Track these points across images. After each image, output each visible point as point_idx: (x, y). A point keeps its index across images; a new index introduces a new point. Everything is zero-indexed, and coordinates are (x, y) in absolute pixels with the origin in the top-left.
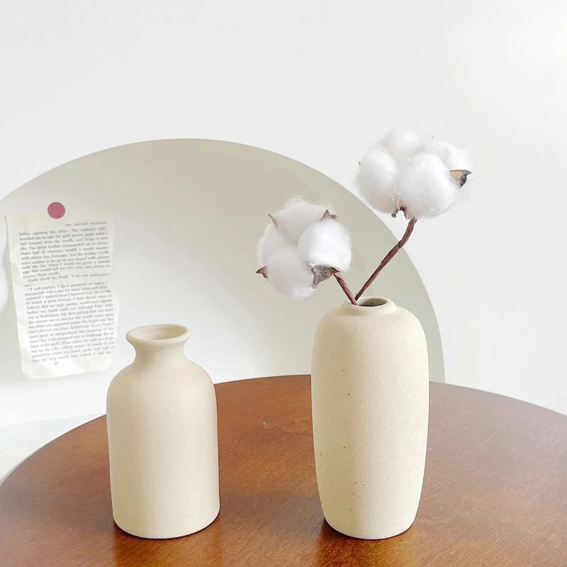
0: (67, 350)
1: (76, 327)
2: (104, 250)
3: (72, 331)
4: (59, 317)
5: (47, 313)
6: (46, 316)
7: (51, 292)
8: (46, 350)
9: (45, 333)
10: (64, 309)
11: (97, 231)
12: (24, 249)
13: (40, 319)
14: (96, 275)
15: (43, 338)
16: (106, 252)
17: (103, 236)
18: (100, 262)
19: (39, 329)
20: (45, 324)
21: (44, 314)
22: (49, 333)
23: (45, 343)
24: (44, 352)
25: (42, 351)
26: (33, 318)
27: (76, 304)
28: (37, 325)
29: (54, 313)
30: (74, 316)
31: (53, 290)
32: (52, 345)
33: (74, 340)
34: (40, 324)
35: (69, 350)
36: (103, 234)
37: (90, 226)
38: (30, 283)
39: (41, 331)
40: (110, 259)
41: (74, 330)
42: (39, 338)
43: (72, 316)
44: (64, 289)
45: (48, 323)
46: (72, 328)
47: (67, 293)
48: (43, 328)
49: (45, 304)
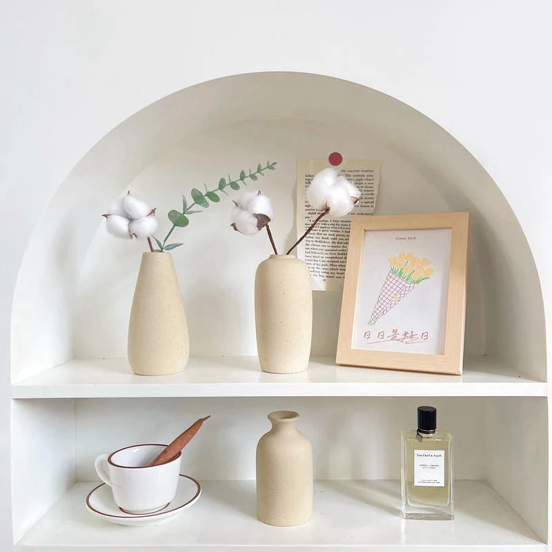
0: (334, 271)
1: (342, 254)
2: (370, 192)
3: (339, 256)
4: (329, 245)
5: (321, 239)
6: (320, 241)
7: (325, 224)
8: (317, 268)
9: (317, 255)
10: (334, 239)
11: (366, 178)
12: (308, 187)
13: (315, 243)
14: (362, 214)
15: (315, 259)
16: (372, 194)
17: (370, 182)
18: (366, 203)
19: (313, 251)
20: (318, 247)
21: (318, 240)
22: (321, 255)
23: (316, 263)
24: (316, 270)
25: (314, 268)
26: (309, 241)
27: (344, 236)
28: (312, 247)
29: (326, 240)
30: (341, 245)
31: (327, 223)
32: (322, 265)
33: (340, 264)
34: (315, 247)
35: (336, 272)
36: (370, 180)
37: (361, 173)
38: (310, 216)
40: (374, 200)
41: (341, 256)
42: (312, 258)
43: (339, 245)
44: (336, 223)
45: (320, 248)
46: (339, 254)
47: (338, 226)
48: (316, 251)
49: (320, 233)
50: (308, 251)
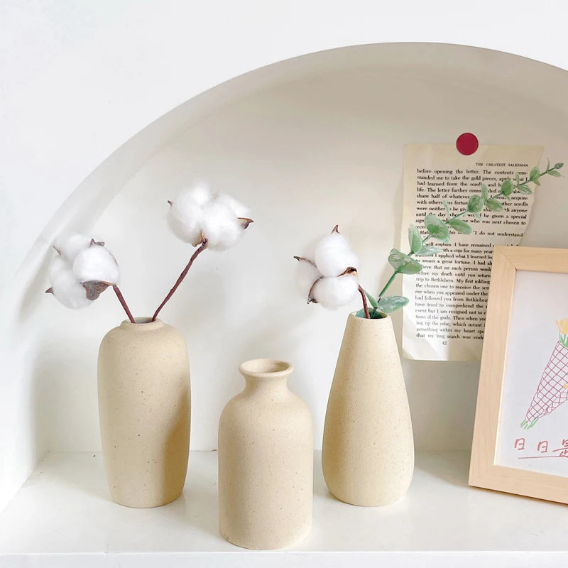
0: (458, 328)
1: (473, 300)
2: (521, 201)
3: (467, 303)
4: (452, 284)
5: (439, 276)
6: (438, 280)
7: (447, 250)
8: (434, 323)
9: (434, 302)
10: (461, 275)
11: (515, 176)
12: (421, 190)
13: (430, 283)
14: (506, 234)
15: (432, 308)
16: (525, 204)
18: (513, 217)
19: (428, 295)
20: (435, 290)
21: (435, 277)
22: (439, 302)
23: (432, 314)
24: (432, 326)
25: (429, 324)
26: (422, 280)
27: (476, 269)
28: (426, 289)
29: (447, 278)
30: (472, 285)
31: (449, 248)
32: (441, 318)
33: (468, 315)
34: (430, 289)
35: (461, 328)
36: (522, 179)
37: (507, 169)
39: (430, 298)
40: (528, 214)
41: (470, 303)
42: (426, 307)
43: (468, 285)
44: (462, 248)
45: (439, 289)
46: (467, 300)
47: (466, 254)
48: (432, 296)
49: (439, 265)
50: (419, 295)
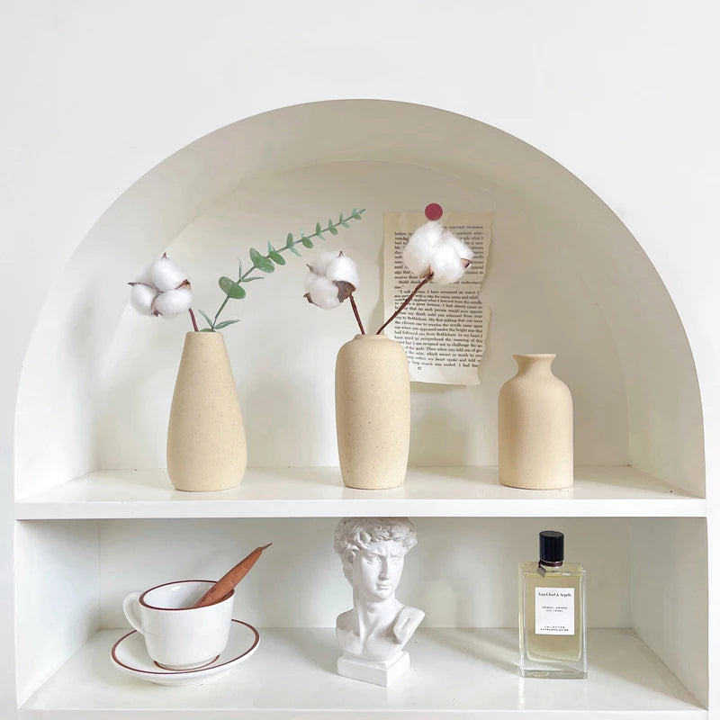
0: (432, 357)
1: (443, 334)
2: (478, 255)
3: (438, 337)
4: (425, 322)
5: (415, 316)
6: (414, 318)
7: (420, 296)
8: (411, 352)
9: (410, 336)
10: (432, 315)
11: (473, 236)
12: (398, 248)
13: (407, 320)
14: (468, 282)
15: (409, 341)
16: (481, 257)
17: (478, 241)
18: (473, 268)
19: (405, 330)
20: (412, 326)
21: (411, 316)
22: (415, 336)
23: (409, 346)
24: (408, 355)
25: (406, 352)
26: (401, 323)
27: (445, 311)
28: (404, 325)
29: (422, 317)
30: (442, 323)
31: (423, 294)
32: (417, 349)
33: (439, 347)
34: (407, 326)
35: (434, 357)
36: (479, 239)
37: (466, 230)
38: (400, 285)
39: (407, 333)
40: (484, 265)
41: (440, 337)
42: (404, 340)
43: (439, 323)
44: (434, 295)
45: (414, 326)
46: (438, 334)
47: (437, 299)
48: (409, 331)
49: (414, 307)
50: (398, 330)
